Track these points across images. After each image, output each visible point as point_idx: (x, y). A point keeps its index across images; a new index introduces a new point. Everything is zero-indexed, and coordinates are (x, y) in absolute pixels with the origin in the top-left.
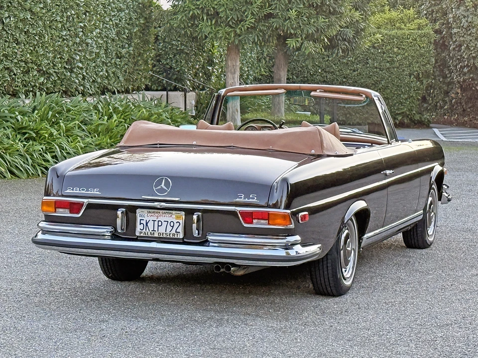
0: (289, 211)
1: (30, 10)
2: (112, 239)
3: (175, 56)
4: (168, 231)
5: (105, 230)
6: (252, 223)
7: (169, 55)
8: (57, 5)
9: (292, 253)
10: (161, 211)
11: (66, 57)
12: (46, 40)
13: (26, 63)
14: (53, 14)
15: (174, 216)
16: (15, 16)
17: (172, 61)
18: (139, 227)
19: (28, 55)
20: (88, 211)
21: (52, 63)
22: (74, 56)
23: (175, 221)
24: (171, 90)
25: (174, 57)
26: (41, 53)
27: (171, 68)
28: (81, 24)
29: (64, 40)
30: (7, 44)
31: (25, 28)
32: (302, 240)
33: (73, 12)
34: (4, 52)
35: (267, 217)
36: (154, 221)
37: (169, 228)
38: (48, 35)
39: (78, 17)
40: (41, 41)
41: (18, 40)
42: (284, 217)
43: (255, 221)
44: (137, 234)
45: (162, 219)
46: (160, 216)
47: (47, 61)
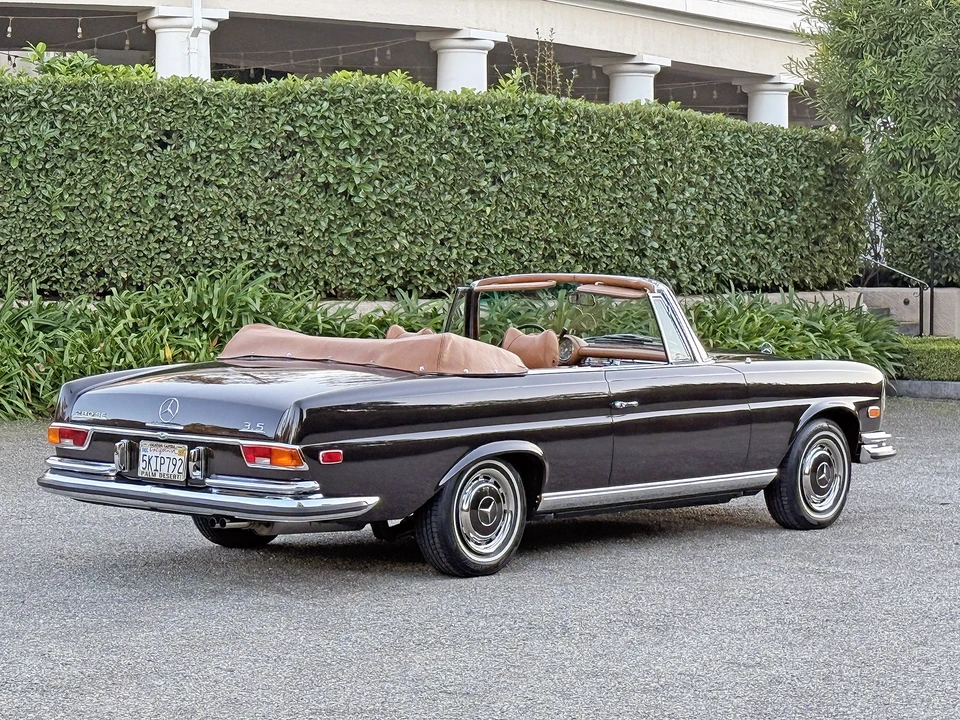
0: (297, 447)
1: (550, 160)
2: (116, 481)
3: (947, 227)
4: (170, 471)
5: (107, 468)
6: (254, 462)
7: (936, 226)
8: (604, 151)
9: (307, 504)
10: (163, 444)
11: (628, 233)
12: (584, 206)
13: (548, 242)
14: (595, 165)
15: (177, 451)
16: (521, 170)
17: (942, 236)
18: (142, 465)
19: (551, 231)
20: (93, 443)
21: (600, 242)
22: (643, 231)
23: (178, 458)
24: (939, 286)
25: (945, 229)
26: (575, 227)
27: (940, 248)
28: (655, 180)
29: (621, 206)
30: (510, 214)
31: (541, 189)
32: (321, 487)
33: (635, 161)
34: (505, 226)
35: (268, 453)
36: (157, 457)
37: (171, 467)
38: (587, 198)
39: (647, 169)
40: (574, 209)
41: (528, 207)
42: (293, 455)
43: (257, 459)
44: (139, 475)
45: (165, 454)
46: (164, 450)
47: (588, 240)
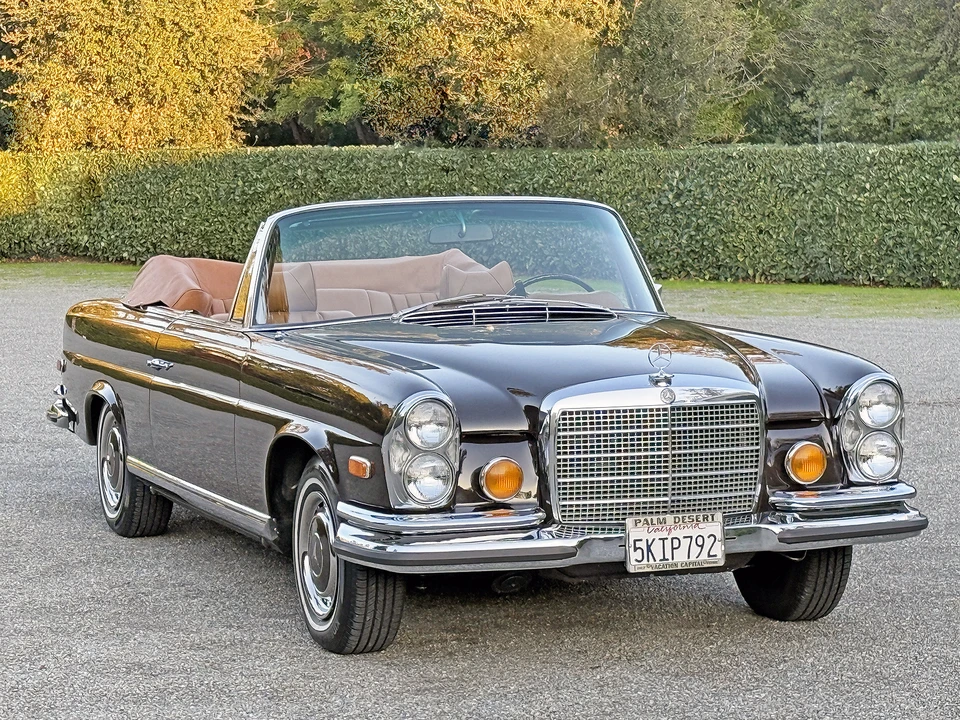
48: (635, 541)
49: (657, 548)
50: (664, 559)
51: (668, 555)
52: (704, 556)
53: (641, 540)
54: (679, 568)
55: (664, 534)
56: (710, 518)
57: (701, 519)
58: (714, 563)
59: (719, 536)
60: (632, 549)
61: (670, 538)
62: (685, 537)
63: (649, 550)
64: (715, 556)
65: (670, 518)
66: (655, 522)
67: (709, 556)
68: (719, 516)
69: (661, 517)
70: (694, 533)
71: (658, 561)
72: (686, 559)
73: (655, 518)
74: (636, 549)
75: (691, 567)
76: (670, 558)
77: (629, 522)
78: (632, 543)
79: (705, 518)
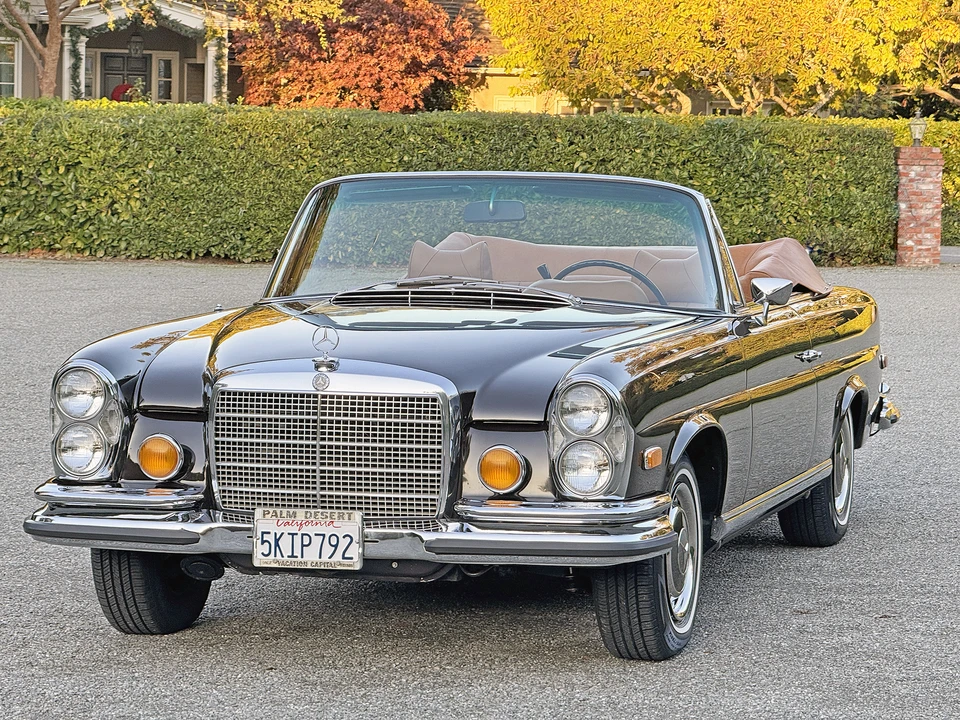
48: (263, 533)
49: (285, 543)
50: (293, 556)
51: (297, 552)
52: (338, 557)
53: (269, 533)
54: (309, 567)
55: (294, 529)
56: (346, 516)
57: (336, 516)
58: (349, 566)
59: (356, 538)
60: (259, 541)
61: (300, 533)
62: (316, 535)
63: (277, 545)
64: (351, 558)
65: (301, 513)
66: (284, 515)
67: (344, 558)
68: (358, 515)
69: (291, 510)
70: (328, 531)
71: (286, 558)
72: (317, 559)
73: (285, 511)
74: (263, 542)
75: (322, 567)
76: (299, 556)
77: (259, 512)
78: (259, 535)
79: (341, 516)
